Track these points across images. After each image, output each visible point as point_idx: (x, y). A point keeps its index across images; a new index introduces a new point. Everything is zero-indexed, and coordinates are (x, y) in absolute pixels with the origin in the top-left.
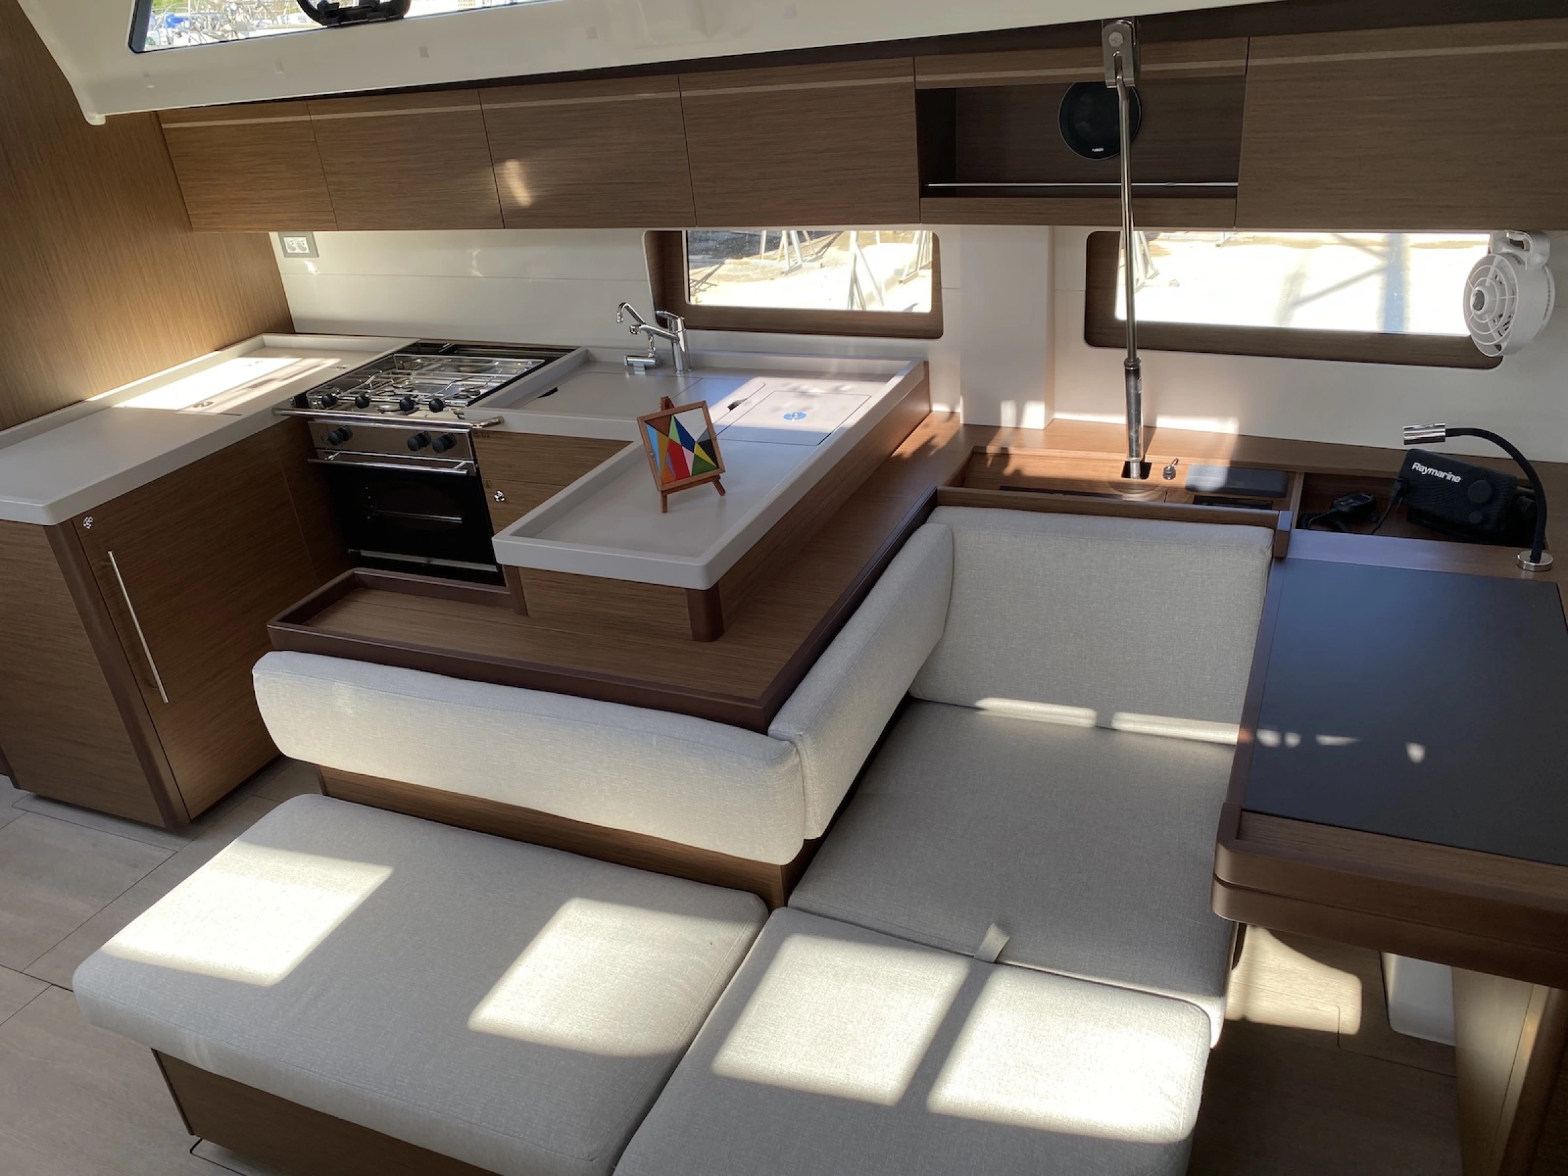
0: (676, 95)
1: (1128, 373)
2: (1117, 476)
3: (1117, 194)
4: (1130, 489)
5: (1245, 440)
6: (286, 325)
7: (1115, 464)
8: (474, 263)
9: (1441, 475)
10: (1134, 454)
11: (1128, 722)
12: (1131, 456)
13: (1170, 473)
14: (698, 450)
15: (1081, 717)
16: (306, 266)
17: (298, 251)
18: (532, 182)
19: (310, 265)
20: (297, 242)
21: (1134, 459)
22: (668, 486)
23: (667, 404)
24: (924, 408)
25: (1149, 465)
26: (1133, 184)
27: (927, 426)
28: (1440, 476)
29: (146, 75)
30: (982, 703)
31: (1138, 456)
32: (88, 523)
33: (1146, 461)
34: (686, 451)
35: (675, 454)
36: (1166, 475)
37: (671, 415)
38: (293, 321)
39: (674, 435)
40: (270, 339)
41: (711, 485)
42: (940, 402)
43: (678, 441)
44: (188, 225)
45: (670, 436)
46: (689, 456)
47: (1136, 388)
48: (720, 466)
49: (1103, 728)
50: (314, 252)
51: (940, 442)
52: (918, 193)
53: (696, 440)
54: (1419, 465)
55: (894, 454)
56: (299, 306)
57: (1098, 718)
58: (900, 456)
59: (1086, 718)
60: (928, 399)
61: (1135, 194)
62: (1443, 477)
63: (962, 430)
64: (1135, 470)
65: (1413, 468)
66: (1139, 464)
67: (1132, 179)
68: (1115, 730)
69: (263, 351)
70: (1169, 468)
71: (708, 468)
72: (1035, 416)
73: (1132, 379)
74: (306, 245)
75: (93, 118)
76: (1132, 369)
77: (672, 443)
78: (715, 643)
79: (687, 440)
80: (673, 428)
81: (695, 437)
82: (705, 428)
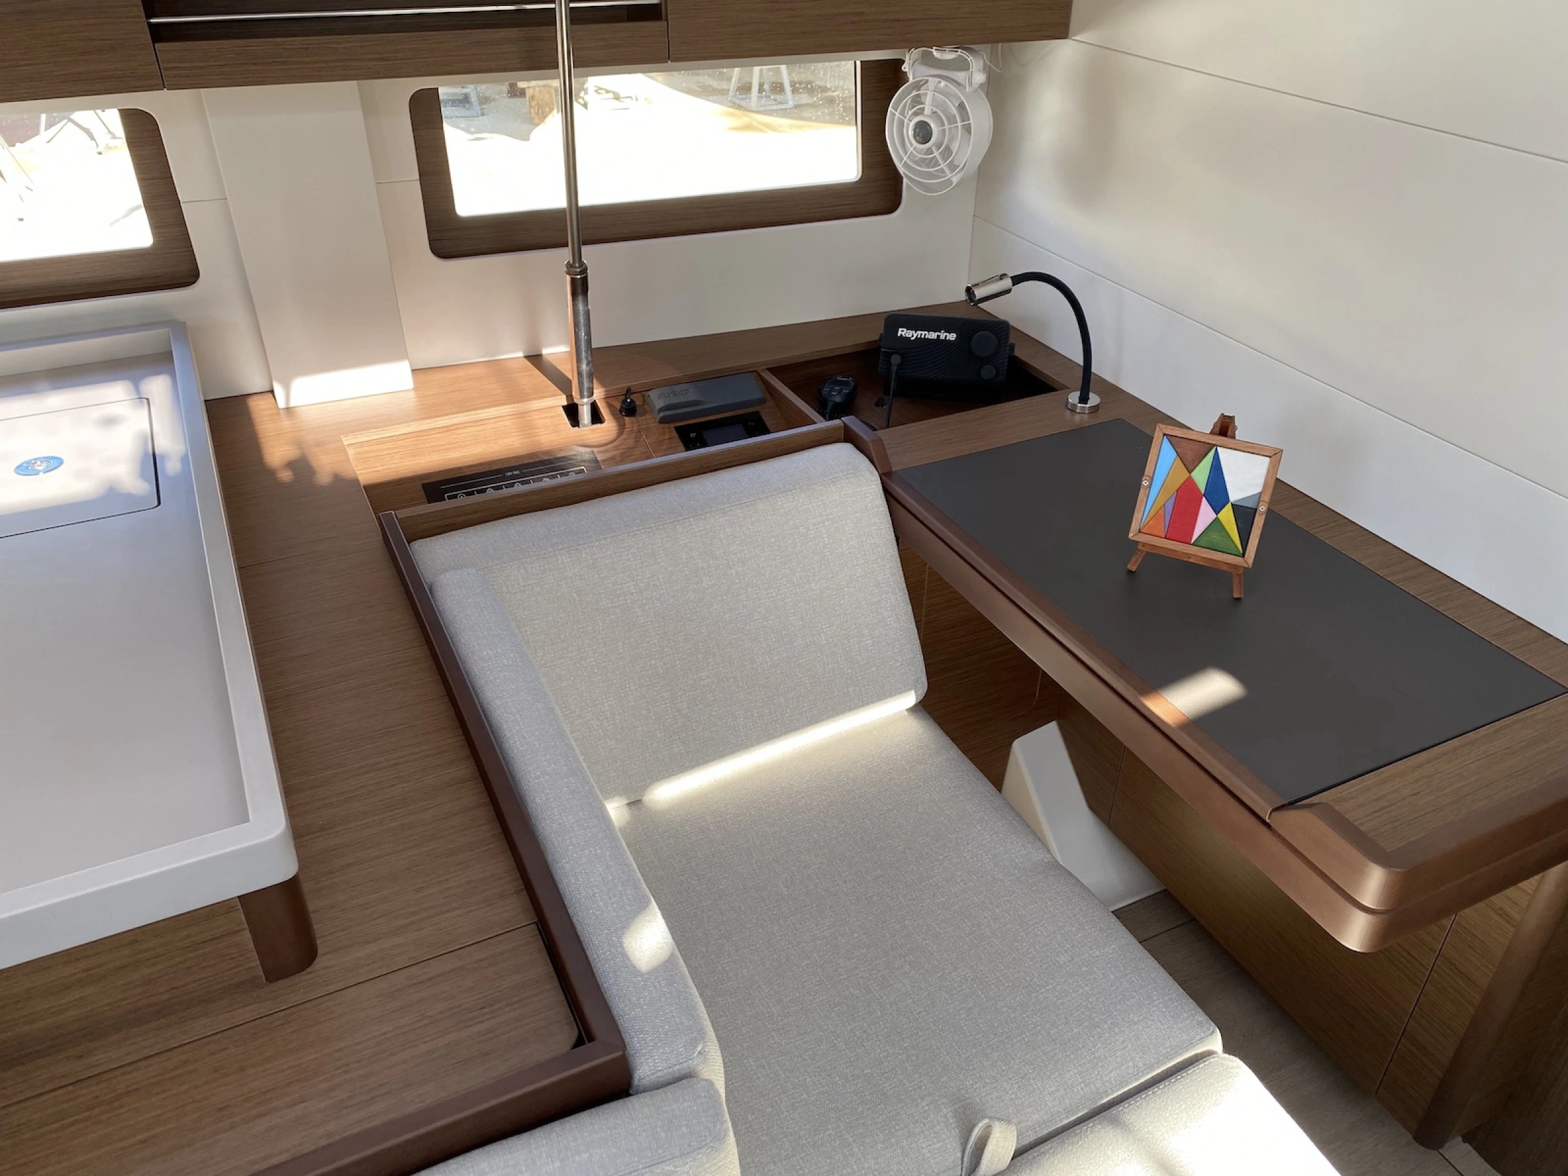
9: (933, 335)
10: (585, 393)
12: (582, 396)
13: (630, 407)
14: (1227, 515)
21: (585, 400)
23: (1225, 428)
28: (932, 338)
34: (1205, 504)
35: (1186, 500)
37: (1211, 446)
39: (1201, 475)
45: (1194, 474)
46: (1206, 515)
53: (1232, 497)
54: (905, 330)
62: (936, 337)
65: (899, 335)
76: (577, 277)
77: (1190, 484)
79: (1217, 492)
80: (1207, 463)
81: (1234, 495)
82: (1259, 490)
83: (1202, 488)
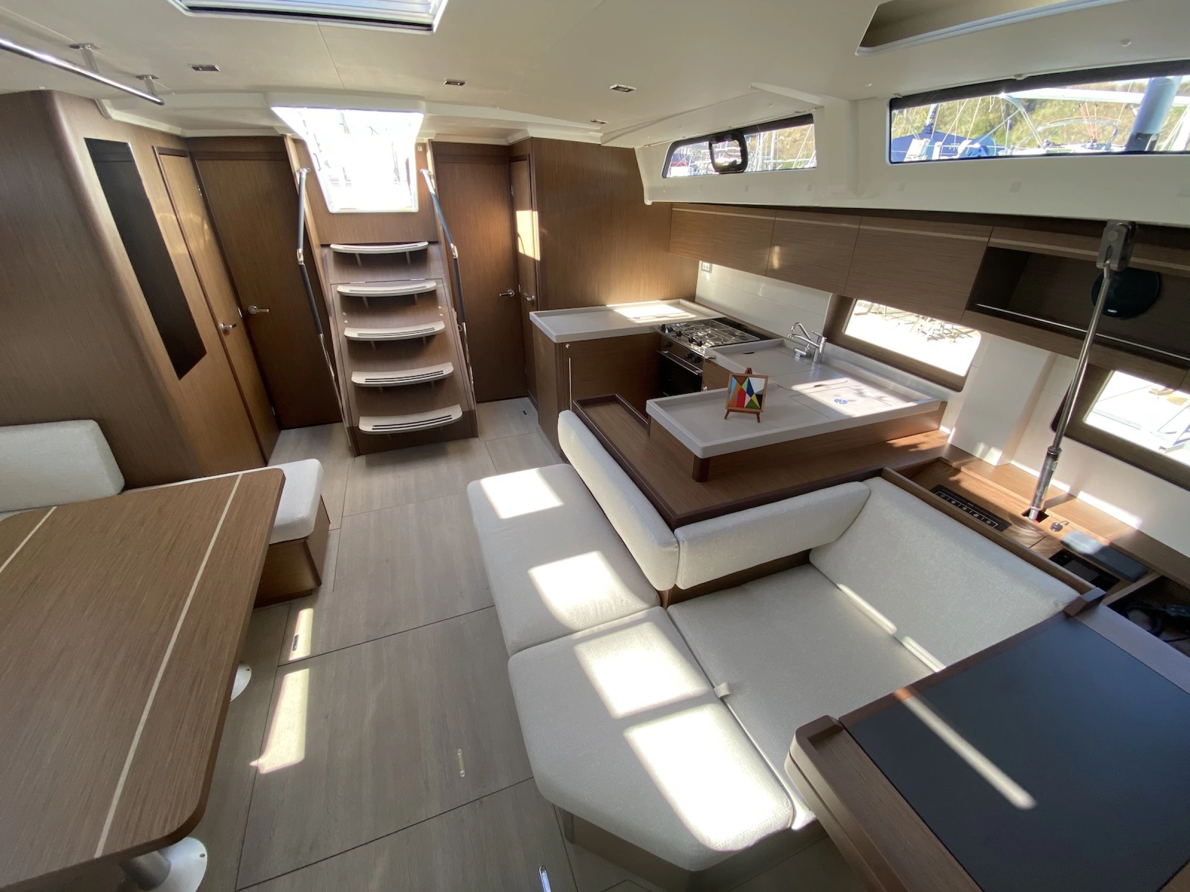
0: (857, 227)
1: (1048, 455)
2: (1019, 512)
3: (1082, 337)
4: (1023, 525)
5: (1141, 538)
6: (692, 298)
7: (1023, 505)
8: (761, 290)
10: (1035, 505)
11: (911, 644)
12: (1033, 505)
13: (1059, 528)
14: (754, 398)
15: (889, 626)
16: (706, 276)
17: (706, 269)
18: (782, 258)
19: (708, 275)
20: (706, 265)
21: (1034, 508)
22: (731, 408)
23: (749, 371)
24: (935, 426)
25: (1046, 516)
26: (1097, 334)
27: (927, 436)
29: (664, 187)
30: (842, 587)
31: (1038, 506)
32: (567, 346)
33: (1046, 513)
34: (747, 395)
35: (741, 395)
36: (1052, 528)
37: (748, 377)
38: (696, 297)
39: (745, 386)
40: (683, 301)
41: (755, 416)
42: (946, 426)
43: (745, 390)
44: (668, 250)
45: (742, 386)
46: (748, 398)
47: (1051, 467)
48: (762, 408)
49: (896, 640)
50: (710, 271)
51: (924, 447)
52: (965, 307)
53: (755, 392)
55: (889, 442)
56: (700, 292)
57: (897, 632)
58: (891, 444)
59: (891, 629)
60: (939, 421)
61: (1096, 341)
63: (947, 447)
64: (1033, 514)
66: (1037, 513)
67: (1097, 330)
68: (902, 644)
69: (678, 305)
70: (1057, 524)
71: (756, 407)
72: (994, 457)
73: (1050, 461)
74: (709, 267)
75: (647, 202)
76: (1052, 453)
77: (742, 390)
78: (698, 483)
79: (750, 391)
80: (746, 383)
81: (755, 391)
82: (763, 389)
83: (746, 391)
